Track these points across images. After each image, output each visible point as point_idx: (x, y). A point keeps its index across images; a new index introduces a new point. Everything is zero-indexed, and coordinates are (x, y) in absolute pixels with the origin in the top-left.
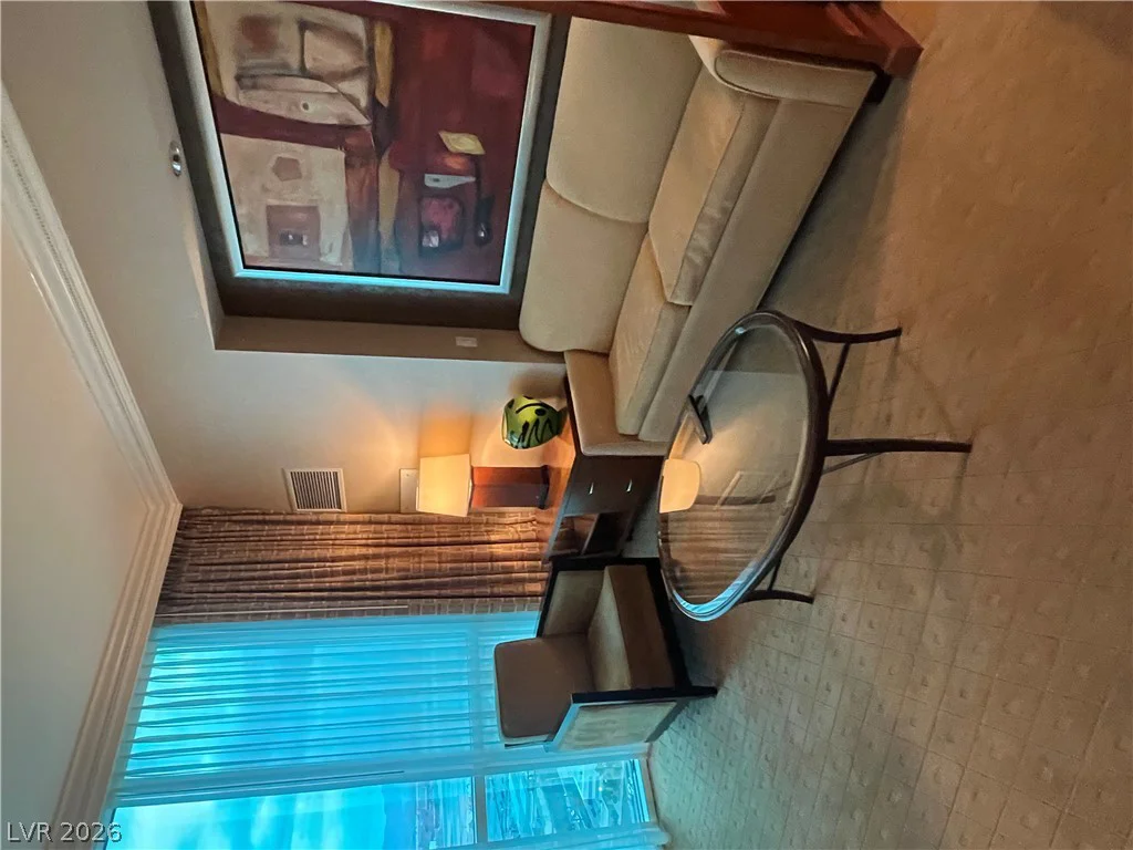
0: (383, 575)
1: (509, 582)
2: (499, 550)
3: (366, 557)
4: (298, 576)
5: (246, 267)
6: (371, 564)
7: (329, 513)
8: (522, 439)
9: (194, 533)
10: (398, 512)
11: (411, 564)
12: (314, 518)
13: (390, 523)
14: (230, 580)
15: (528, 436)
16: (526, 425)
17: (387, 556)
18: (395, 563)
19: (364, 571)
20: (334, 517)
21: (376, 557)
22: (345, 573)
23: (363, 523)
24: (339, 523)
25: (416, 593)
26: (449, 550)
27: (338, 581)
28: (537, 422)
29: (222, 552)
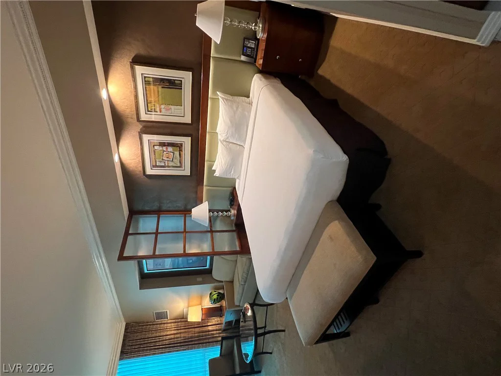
0: (179, 339)
1: (213, 337)
2: (210, 328)
3: (174, 334)
4: (156, 342)
5: (147, 271)
6: (176, 336)
7: (165, 321)
8: (214, 302)
9: (128, 331)
10: (183, 318)
11: (186, 335)
12: (160, 322)
13: (181, 322)
14: (139, 344)
15: (215, 301)
16: (215, 299)
17: (180, 333)
18: (182, 335)
19: (174, 338)
20: (166, 322)
21: (177, 334)
22: (169, 339)
23: (174, 323)
24: (167, 323)
25: (187, 344)
26: (197, 330)
27: (167, 342)
28: (217, 298)
29: (136, 336)
